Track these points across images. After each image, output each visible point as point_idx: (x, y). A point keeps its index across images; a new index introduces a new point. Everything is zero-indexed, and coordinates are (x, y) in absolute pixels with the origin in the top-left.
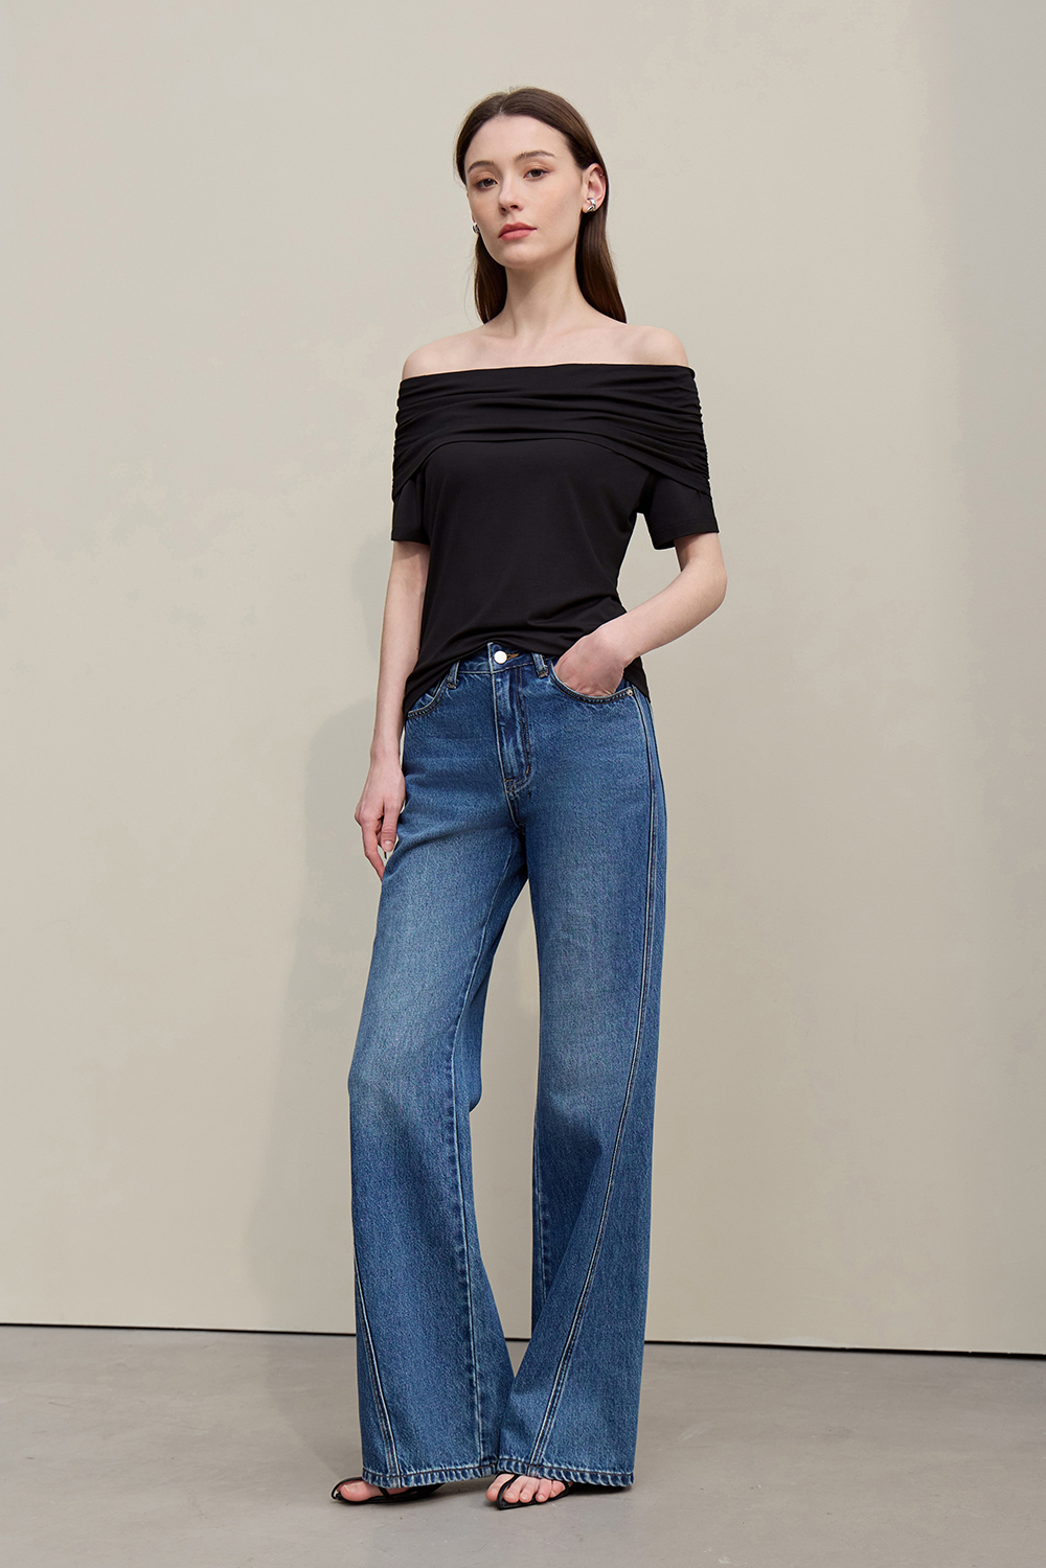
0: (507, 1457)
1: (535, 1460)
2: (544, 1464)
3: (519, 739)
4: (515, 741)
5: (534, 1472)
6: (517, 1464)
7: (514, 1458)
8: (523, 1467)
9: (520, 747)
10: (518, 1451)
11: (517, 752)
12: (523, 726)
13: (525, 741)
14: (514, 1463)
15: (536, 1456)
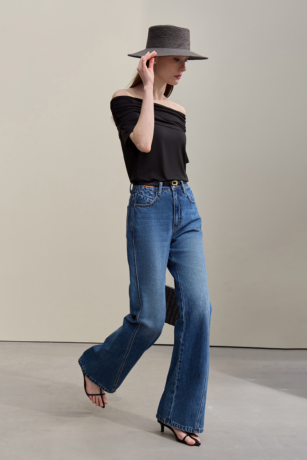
0: (187, 427)
1: (196, 428)
2: (199, 429)
3: (179, 214)
4: (178, 214)
5: (196, 432)
6: (190, 429)
7: (189, 427)
8: (192, 430)
9: (179, 216)
10: (190, 425)
11: (178, 218)
12: (180, 209)
13: (181, 215)
14: (189, 429)
15: (196, 427)
